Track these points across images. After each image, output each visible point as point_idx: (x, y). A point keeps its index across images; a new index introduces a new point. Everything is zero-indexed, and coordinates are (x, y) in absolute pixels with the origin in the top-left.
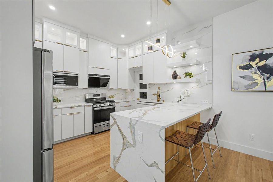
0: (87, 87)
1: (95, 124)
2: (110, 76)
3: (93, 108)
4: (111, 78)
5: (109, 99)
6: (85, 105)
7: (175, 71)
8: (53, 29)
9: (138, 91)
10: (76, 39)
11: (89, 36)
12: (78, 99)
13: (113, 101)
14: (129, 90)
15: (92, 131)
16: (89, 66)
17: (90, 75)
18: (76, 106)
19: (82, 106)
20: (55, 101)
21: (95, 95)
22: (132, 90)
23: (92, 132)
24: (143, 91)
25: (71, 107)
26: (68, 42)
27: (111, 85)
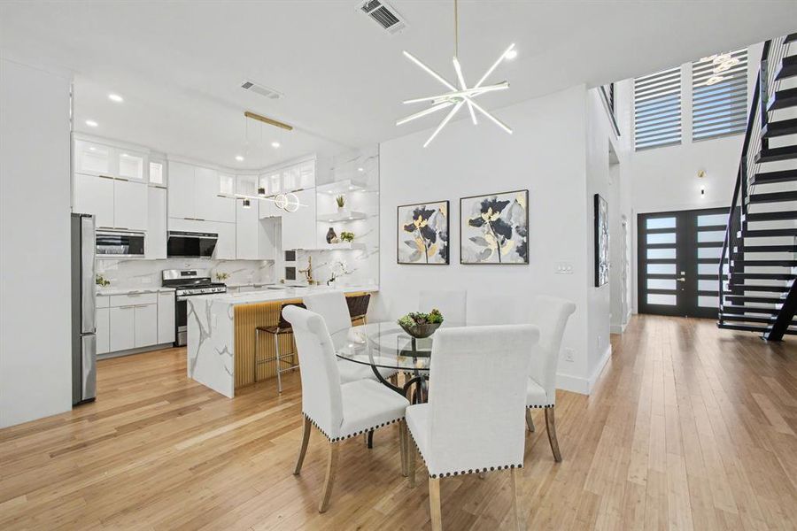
0: (165, 256)
1: (179, 328)
2: (217, 235)
3: (176, 296)
4: (219, 239)
5: (217, 281)
6: (158, 291)
7: (331, 229)
8: (92, 149)
9: (282, 264)
10: (141, 166)
11: (168, 158)
12: (146, 280)
13: (223, 285)
14: (265, 263)
15: (174, 341)
16: (169, 215)
17: (172, 233)
18: (140, 291)
19: (151, 292)
20: (98, 282)
21: (183, 274)
22: (272, 262)
23: (174, 343)
24: (291, 264)
25: (130, 294)
26: (122, 174)
27: (220, 251)
